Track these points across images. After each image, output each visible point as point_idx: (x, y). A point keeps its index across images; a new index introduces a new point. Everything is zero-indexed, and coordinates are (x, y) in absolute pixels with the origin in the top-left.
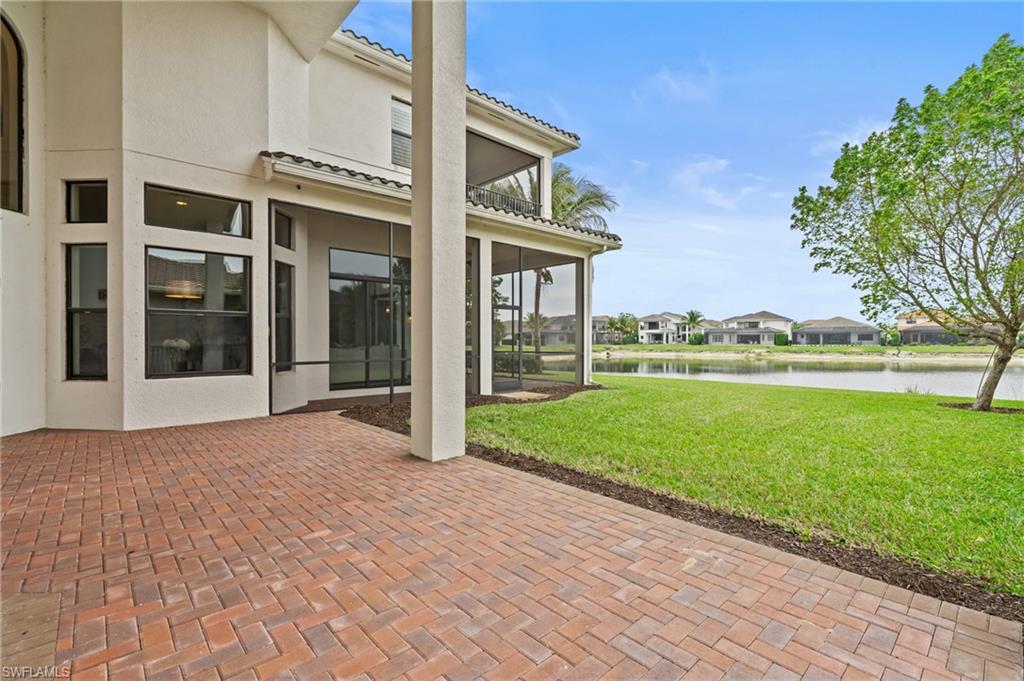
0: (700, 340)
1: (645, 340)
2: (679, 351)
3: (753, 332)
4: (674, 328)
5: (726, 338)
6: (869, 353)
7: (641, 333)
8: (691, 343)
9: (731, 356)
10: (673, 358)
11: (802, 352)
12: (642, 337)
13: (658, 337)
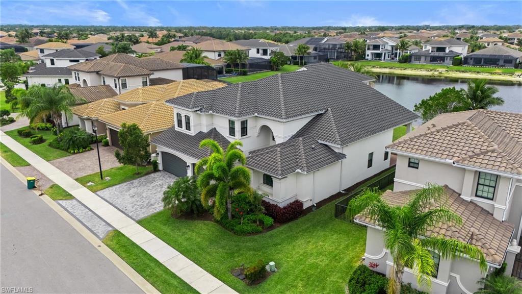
0: (406, 60)
1: (369, 58)
2: (391, 68)
3: (441, 54)
4: (390, 48)
5: (423, 59)
6: (504, 73)
7: (368, 52)
8: (400, 61)
9: (423, 73)
10: (387, 72)
11: (467, 72)
12: (368, 55)
13: (378, 56)
